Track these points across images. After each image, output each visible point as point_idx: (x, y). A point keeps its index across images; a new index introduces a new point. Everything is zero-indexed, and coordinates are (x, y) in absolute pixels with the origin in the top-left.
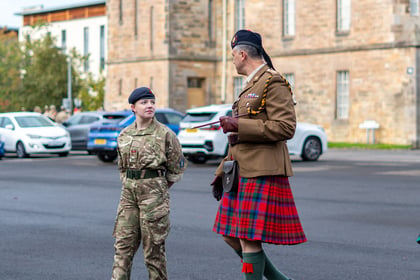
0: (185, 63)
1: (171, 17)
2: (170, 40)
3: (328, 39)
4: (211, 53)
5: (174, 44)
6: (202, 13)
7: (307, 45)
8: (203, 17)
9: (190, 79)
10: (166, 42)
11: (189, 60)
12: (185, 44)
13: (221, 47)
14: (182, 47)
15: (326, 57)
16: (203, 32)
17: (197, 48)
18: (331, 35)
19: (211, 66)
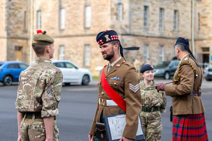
0: (14, 40)
1: (8, 19)
2: (8, 29)
3: (80, 30)
4: (25, 35)
5: (9, 31)
6: (21, 17)
7: (70, 33)
8: (22, 19)
9: (16, 47)
10: (5, 30)
11: (15, 38)
12: (14, 31)
13: (30, 33)
14: (13, 33)
15: (80, 38)
16: (22, 26)
17: (19, 33)
18: (82, 28)
19: (25, 41)
